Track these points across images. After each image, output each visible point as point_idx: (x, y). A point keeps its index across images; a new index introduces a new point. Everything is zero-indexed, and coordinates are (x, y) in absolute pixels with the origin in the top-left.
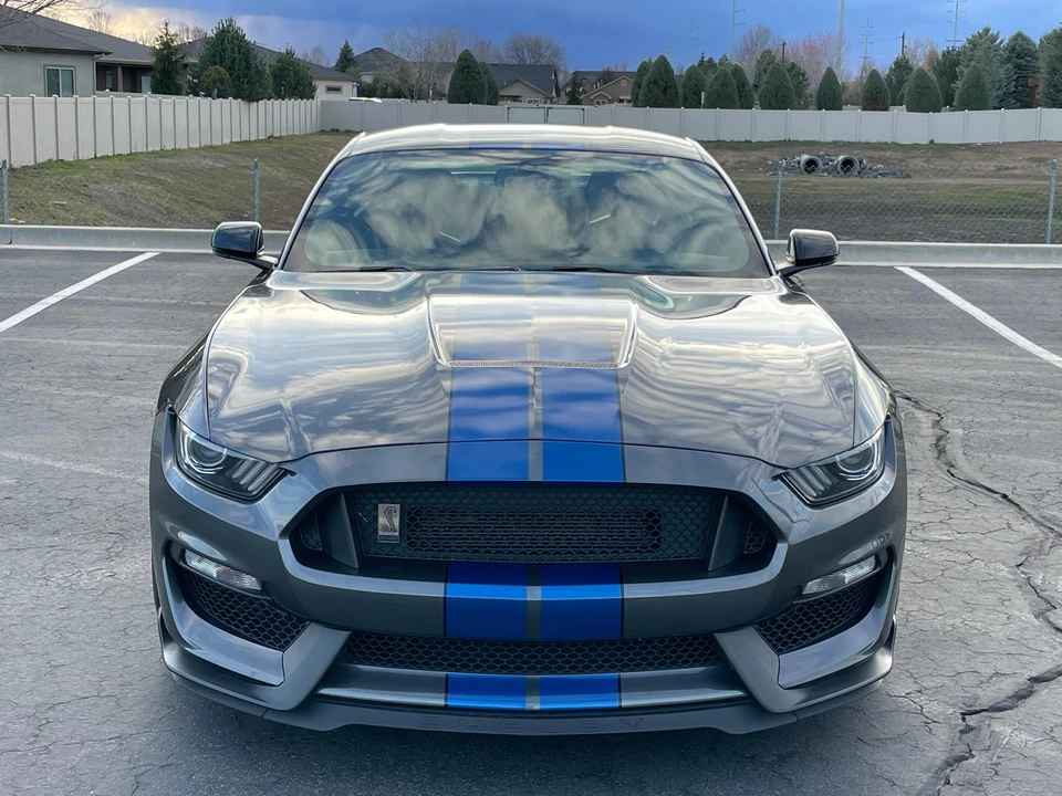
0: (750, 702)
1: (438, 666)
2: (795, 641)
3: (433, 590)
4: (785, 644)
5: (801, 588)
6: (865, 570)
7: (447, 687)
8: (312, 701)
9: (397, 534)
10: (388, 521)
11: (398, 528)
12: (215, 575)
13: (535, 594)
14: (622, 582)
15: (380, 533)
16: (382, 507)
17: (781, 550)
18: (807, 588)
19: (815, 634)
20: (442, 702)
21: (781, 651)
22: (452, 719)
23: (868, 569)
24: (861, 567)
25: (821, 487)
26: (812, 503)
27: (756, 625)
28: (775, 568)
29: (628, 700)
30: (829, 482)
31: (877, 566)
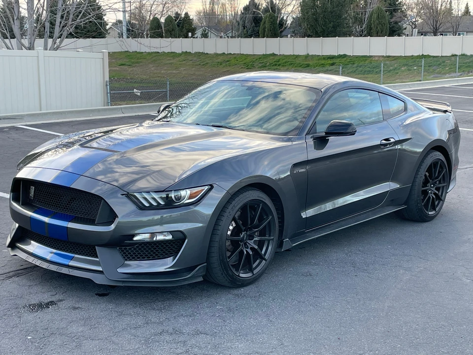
11: (33, 195)
14: (69, 222)
15: (30, 195)
16: (31, 187)
17: (117, 221)
18: (136, 237)
21: (126, 260)
22: (33, 258)
23: (170, 237)
24: (165, 236)
25: (155, 204)
26: (142, 207)
27: (118, 248)
28: (113, 227)
29: (72, 263)
30: (162, 203)
31: (173, 237)
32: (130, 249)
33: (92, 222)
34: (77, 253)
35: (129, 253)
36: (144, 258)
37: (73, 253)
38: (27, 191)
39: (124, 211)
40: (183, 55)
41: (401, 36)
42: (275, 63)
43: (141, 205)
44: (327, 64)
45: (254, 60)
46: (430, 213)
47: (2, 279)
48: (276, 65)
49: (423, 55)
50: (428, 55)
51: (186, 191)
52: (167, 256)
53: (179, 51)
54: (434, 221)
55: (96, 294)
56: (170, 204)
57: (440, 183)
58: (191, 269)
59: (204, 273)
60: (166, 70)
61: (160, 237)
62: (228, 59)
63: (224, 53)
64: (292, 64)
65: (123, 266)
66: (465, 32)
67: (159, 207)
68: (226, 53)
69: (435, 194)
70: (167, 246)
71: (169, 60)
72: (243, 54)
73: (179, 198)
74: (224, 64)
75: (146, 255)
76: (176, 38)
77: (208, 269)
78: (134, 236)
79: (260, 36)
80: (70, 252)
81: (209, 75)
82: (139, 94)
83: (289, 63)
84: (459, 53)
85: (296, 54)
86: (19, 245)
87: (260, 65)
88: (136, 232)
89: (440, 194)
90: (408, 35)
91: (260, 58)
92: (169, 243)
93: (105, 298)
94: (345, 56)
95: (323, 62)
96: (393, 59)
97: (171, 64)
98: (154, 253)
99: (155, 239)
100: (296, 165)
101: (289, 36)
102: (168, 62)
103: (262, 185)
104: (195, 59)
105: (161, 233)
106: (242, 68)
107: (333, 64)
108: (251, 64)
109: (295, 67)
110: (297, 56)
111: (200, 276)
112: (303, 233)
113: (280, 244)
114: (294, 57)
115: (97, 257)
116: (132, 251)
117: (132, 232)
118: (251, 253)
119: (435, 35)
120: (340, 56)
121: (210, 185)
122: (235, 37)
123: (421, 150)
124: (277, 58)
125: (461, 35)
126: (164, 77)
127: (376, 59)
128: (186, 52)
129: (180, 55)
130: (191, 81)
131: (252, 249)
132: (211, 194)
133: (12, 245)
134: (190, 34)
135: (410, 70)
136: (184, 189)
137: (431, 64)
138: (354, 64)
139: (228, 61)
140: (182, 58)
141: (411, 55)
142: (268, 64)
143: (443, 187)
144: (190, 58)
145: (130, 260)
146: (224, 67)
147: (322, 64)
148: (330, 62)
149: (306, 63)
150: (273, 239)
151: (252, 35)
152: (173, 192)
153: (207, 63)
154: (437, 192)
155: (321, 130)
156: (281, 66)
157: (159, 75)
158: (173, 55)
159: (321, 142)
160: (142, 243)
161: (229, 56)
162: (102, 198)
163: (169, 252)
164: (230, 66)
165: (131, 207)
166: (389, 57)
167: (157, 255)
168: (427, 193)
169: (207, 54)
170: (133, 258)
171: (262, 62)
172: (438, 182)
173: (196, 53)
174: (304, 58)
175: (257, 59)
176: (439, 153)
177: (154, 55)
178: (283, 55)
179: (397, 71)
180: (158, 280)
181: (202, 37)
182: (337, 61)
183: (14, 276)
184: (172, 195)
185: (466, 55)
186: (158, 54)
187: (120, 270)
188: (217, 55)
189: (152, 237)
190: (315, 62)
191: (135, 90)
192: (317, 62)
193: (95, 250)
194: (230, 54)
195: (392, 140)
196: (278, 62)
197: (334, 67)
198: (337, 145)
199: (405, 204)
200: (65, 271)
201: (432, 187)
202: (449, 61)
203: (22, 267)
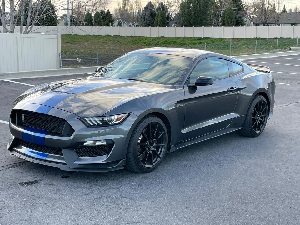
11: (24, 119)
13: (32, 133)
14: (46, 134)
15: (22, 119)
16: (23, 114)
17: (74, 133)
20: (23, 152)
21: (79, 156)
22: (24, 156)
23: (105, 143)
24: (102, 142)
25: (96, 124)
26: (89, 126)
27: (75, 150)
28: (72, 137)
29: (47, 159)
30: (100, 123)
31: (107, 143)
32: (81, 150)
33: (59, 134)
34: (50, 153)
35: (81, 153)
36: (90, 155)
37: (48, 152)
38: (20, 117)
39: (78, 128)
40: (106, 37)
41: (243, 26)
42: (164, 42)
43: (88, 124)
44: (197, 43)
45: (151, 40)
46: (257, 132)
47: (5, 168)
48: (165, 43)
49: (256, 38)
50: (260, 38)
51: (115, 117)
52: (103, 154)
53: (103, 34)
54: (260, 137)
55: (62, 177)
56: (105, 124)
57: (263, 114)
58: (117, 162)
59: (125, 164)
60: (95, 46)
61: (99, 143)
62: (135, 40)
63: (132, 36)
64: (175, 43)
65: (78, 160)
66: (283, 23)
67: (99, 126)
68: (133, 36)
69: (260, 120)
70: (103, 148)
71: (97, 40)
72: (144, 37)
73: (110, 121)
74: (132, 43)
75: (91, 154)
76: (102, 26)
77: (127, 162)
78: (84, 142)
79: (155, 25)
80: (46, 152)
81: (123, 49)
82: (80, 61)
83: (173, 42)
84: (279, 37)
85: (178, 36)
86: (15, 149)
87: (155, 44)
88: (85, 140)
89: (263, 121)
90: (247, 25)
91: (155, 39)
92: (105, 147)
93: (67, 179)
94: (208, 38)
95: (194, 42)
96: (238, 40)
97: (98, 42)
98: (96, 152)
99: (96, 144)
100: (178, 102)
101: (173, 25)
102: (96, 41)
103: (158, 114)
104: (114, 39)
105: (100, 140)
106: (143, 45)
107: (200, 43)
108: (149, 43)
109: (177, 45)
110: (178, 38)
111: (122, 166)
112: (182, 142)
113: (169, 149)
114: (176, 39)
115: (62, 155)
116: (83, 151)
117: (83, 140)
118: (152, 153)
119: (264, 25)
120: (205, 38)
121: (128, 113)
122: (139, 26)
123: (252, 95)
124: (165, 39)
125: (281, 26)
126: (94, 51)
127: (228, 40)
128: (108, 35)
129: (104, 37)
130: (111, 53)
131: (153, 151)
132: (129, 118)
133: (11, 149)
134: (110, 24)
135: (249, 47)
136: (113, 115)
137: (262, 44)
138: (213, 43)
139: (135, 41)
140: (105, 39)
141: (249, 38)
142: (160, 43)
143: (265, 116)
144: (110, 39)
145: (82, 156)
146: (132, 44)
147: (194, 43)
148: (199, 42)
149: (184, 42)
150: (164, 145)
151: (150, 24)
152: (107, 117)
153: (121, 42)
154: (261, 120)
155: (193, 82)
156: (168, 44)
157: (91, 50)
158: (100, 37)
159: (193, 89)
160: (89, 147)
161: (135, 38)
162: (65, 121)
163: (105, 152)
164: (136, 44)
165: (83, 126)
166: (235, 39)
167: (97, 154)
168: (256, 120)
169: (121, 36)
170: (84, 155)
171: (156, 41)
172: (262, 114)
173: (114, 35)
174: (182, 39)
175: (153, 40)
176: (263, 97)
177: (88, 37)
178: (169, 37)
179: (240, 48)
180: (98, 168)
181: (118, 26)
182: (203, 41)
183: (12, 167)
184: (106, 119)
185: (284, 38)
186: (91, 36)
187: (76, 162)
188: (127, 37)
189: (95, 143)
190: (190, 42)
191: (77, 59)
192: (191, 42)
193: (62, 151)
194: (136, 36)
195: (235, 88)
196: (166, 41)
197: (201, 45)
198: (202, 91)
199: (242, 126)
200: (43, 163)
201: (258, 116)
202: (273, 42)
203: (16, 162)
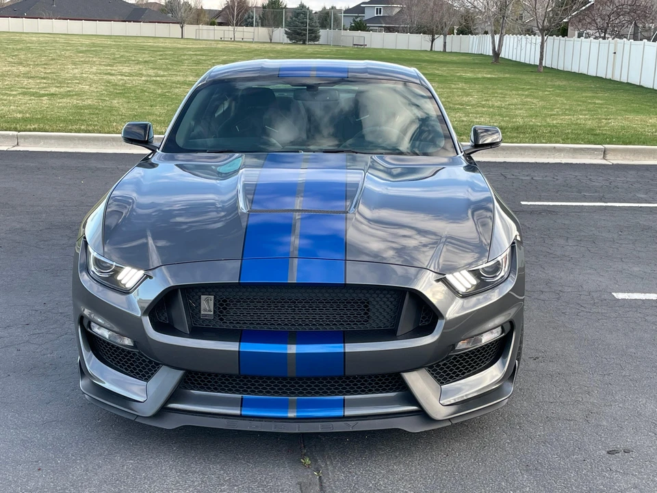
0: (422, 414)
1: (238, 391)
2: (451, 377)
3: (232, 346)
4: (445, 379)
5: (454, 346)
6: (495, 335)
7: (242, 404)
8: (163, 411)
9: (212, 313)
10: (207, 305)
11: (212, 310)
12: (107, 337)
13: (292, 349)
14: (344, 343)
15: (202, 312)
16: (203, 297)
18: (458, 346)
19: (464, 373)
20: (237, 412)
21: (442, 383)
24: (493, 333)
25: (469, 286)
26: (461, 295)
27: (427, 368)
30: (475, 282)
32: (444, 365)
33: (391, 334)
34: (349, 393)
35: (445, 372)
65: (443, 393)
78: (457, 343)
80: (331, 394)
88: (461, 337)
105: (492, 329)
116: (448, 367)
121: (513, 244)
145: (448, 382)
187: (444, 402)
193: (401, 378)
